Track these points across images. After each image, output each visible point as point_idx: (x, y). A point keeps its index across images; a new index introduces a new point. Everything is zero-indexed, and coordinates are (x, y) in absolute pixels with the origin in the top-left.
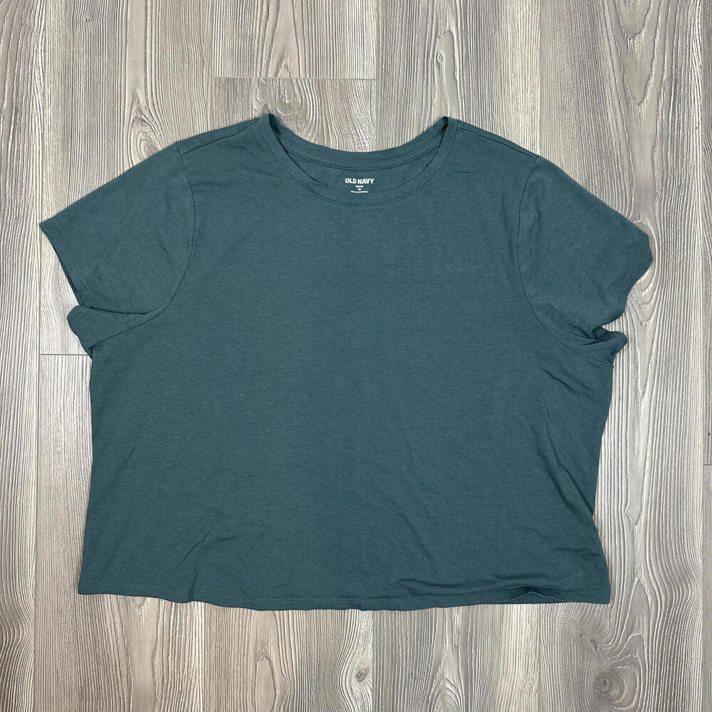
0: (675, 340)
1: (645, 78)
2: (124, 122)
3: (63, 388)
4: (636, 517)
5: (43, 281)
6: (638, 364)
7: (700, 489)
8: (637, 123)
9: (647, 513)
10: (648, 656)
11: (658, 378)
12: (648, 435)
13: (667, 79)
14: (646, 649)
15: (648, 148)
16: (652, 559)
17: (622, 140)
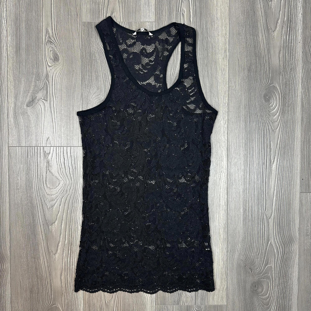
0: (288, 138)
1: (276, 20)
2: (43, 42)
3: (19, 161)
4: (270, 215)
5: (9, 114)
6: (271, 149)
7: (298, 203)
8: (273, 40)
9: (275, 214)
10: (274, 275)
11: (280, 155)
12: (275, 180)
13: (286, 20)
14: (273, 272)
15: (277, 51)
16: (277, 233)
17: (265, 48)
